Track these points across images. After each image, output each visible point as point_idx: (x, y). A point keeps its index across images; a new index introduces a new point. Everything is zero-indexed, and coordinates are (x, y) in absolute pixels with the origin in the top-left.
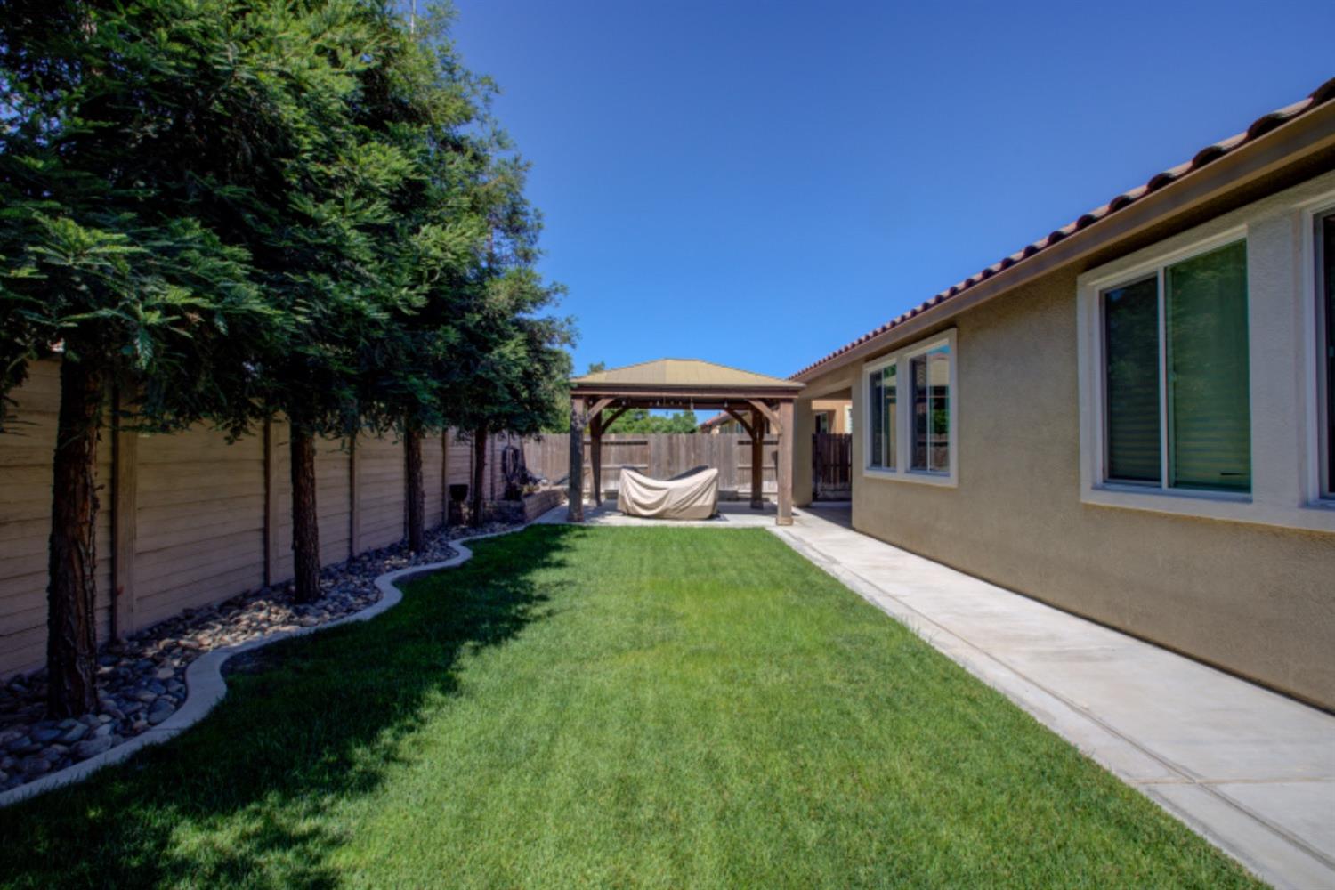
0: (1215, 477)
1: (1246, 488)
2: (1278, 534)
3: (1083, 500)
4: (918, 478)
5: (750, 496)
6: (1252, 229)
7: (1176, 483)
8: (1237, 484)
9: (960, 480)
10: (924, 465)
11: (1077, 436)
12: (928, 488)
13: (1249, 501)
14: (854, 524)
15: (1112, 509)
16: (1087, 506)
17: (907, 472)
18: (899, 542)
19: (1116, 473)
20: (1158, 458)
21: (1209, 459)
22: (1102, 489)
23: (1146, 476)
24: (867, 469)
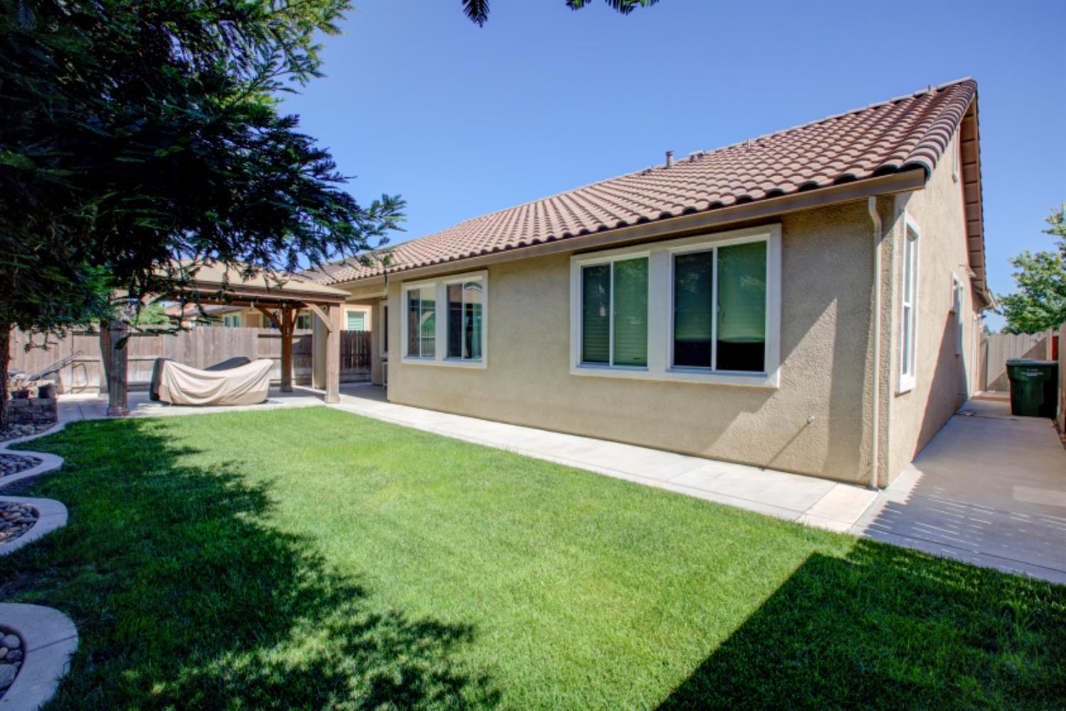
0: (631, 359)
1: (645, 364)
2: (657, 383)
3: (571, 373)
4: (454, 363)
5: (280, 382)
6: (652, 254)
7: (615, 363)
8: (642, 363)
9: (489, 364)
10: (459, 355)
11: (568, 340)
12: (463, 370)
13: (647, 370)
14: (389, 397)
15: (586, 377)
16: (572, 376)
17: (444, 360)
18: (435, 407)
19: (587, 359)
20: (608, 352)
21: (630, 353)
22: (582, 367)
23: (603, 361)
24: (405, 358)
